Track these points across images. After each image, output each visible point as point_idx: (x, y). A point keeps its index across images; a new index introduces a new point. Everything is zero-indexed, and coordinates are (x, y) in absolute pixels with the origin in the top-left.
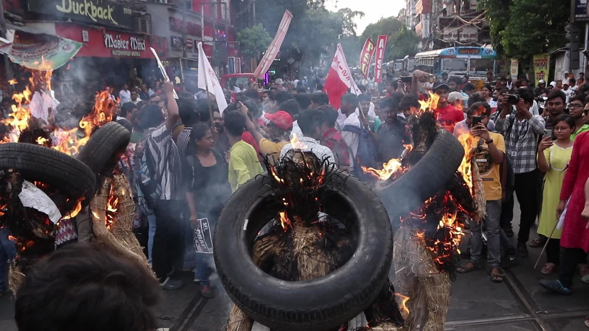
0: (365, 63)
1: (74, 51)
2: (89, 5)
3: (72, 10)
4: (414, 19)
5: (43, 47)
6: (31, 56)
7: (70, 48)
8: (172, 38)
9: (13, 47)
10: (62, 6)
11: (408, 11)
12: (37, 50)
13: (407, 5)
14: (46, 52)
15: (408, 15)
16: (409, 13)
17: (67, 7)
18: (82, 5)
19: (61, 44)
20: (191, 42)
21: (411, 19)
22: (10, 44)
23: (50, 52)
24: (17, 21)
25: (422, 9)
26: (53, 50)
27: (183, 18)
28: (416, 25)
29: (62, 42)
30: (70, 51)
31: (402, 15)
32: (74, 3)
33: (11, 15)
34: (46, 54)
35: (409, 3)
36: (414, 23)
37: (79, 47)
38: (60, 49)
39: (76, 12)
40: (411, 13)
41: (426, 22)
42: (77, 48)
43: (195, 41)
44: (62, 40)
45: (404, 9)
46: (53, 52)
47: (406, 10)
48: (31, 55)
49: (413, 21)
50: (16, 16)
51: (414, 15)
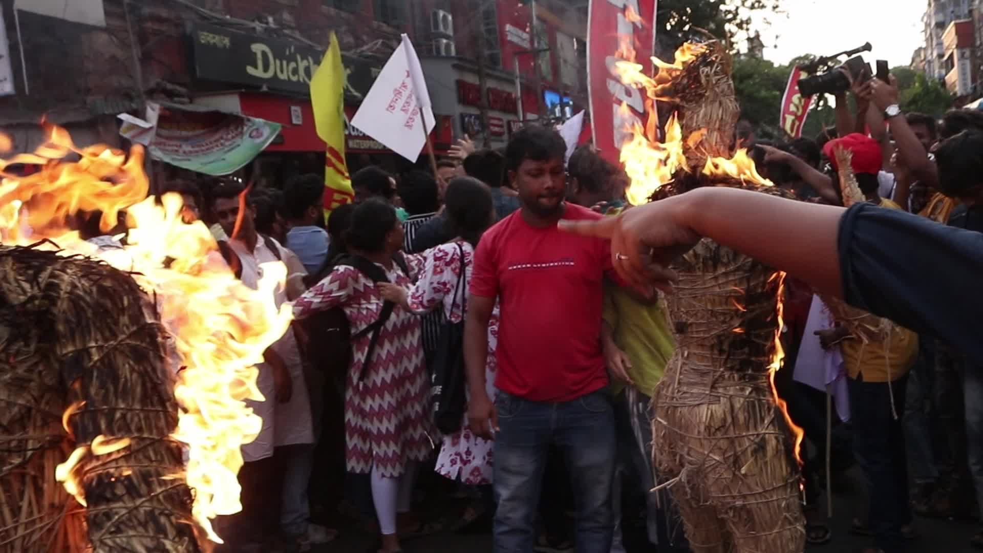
0: (792, 113)
1: (268, 138)
2: (305, 63)
3: (275, 73)
4: (942, 64)
5: (217, 136)
6: (197, 152)
7: (261, 135)
8: (462, 117)
9: (158, 135)
10: (256, 67)
11: (929, 52)
12: (208, 142)
13: (927, 40)
14: (222, 144)
15: (929, 58)
16: (932, 54)
17: (266, 68)
18: (293, 65)
19: (248, 129)
20: (500, 123)
21: (936, 65)
22: (151, 128)
23: (227, 143)
24: (182, 96)
25: (955, 41)
26: (234, 140)
27: (480, 80)
28: (946, 75)
29: (250, 124)
30: (261, 139)
31: (918, 60)
32: (278, 62)
33: (169, 86)
34: (221, 147)
35: (931, 34)
36: (943, 72)
37: (275, 130)
38: (246, 137)
39: (283, 77)
40: (935, 54)
41: (963, 64)
42: (272, 134)
43: (509, 123)
44: (249, 120)
45: (920, 49)
46: (234, 142)
47: (925, 49)
48: (196, 149)
49: (941, 67)
50: (178, 88)
51: (941, 56)
